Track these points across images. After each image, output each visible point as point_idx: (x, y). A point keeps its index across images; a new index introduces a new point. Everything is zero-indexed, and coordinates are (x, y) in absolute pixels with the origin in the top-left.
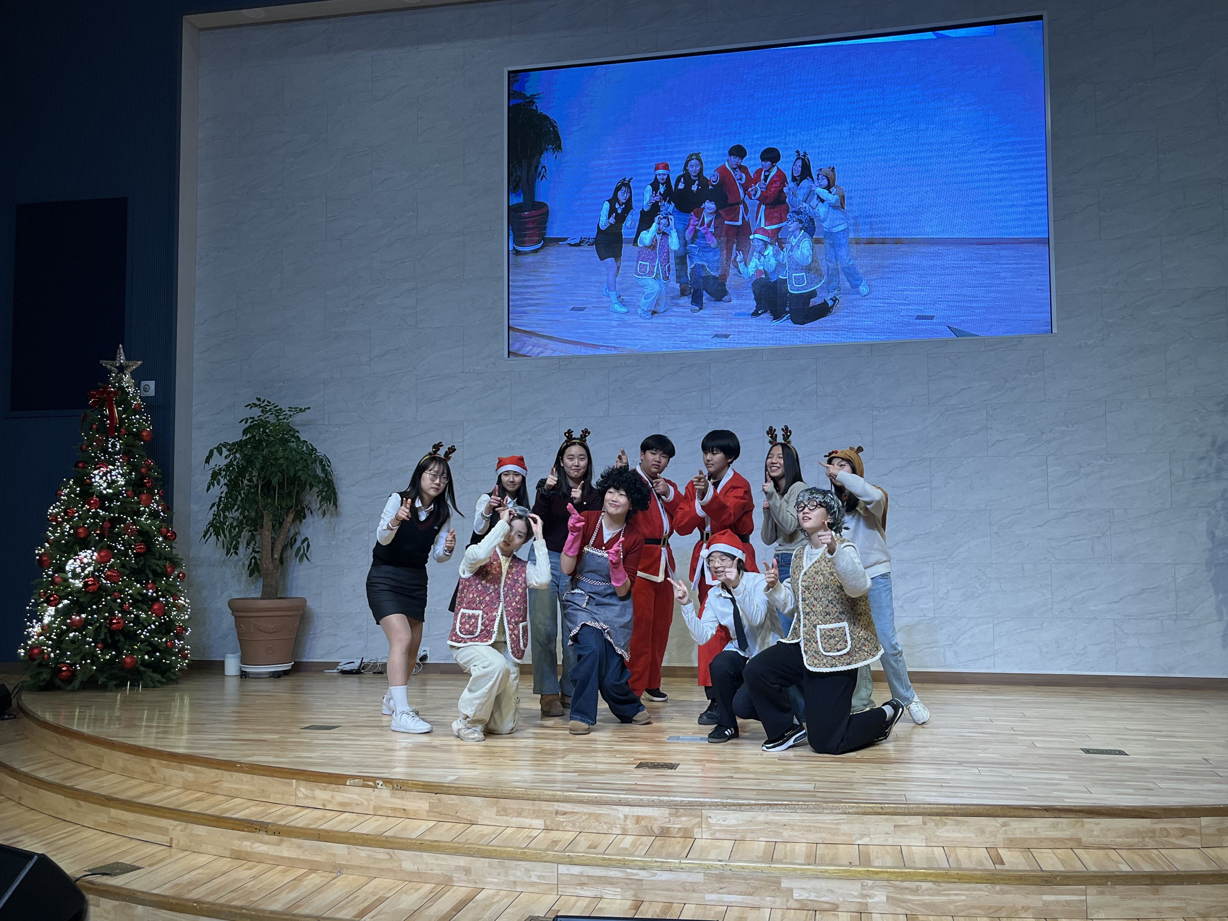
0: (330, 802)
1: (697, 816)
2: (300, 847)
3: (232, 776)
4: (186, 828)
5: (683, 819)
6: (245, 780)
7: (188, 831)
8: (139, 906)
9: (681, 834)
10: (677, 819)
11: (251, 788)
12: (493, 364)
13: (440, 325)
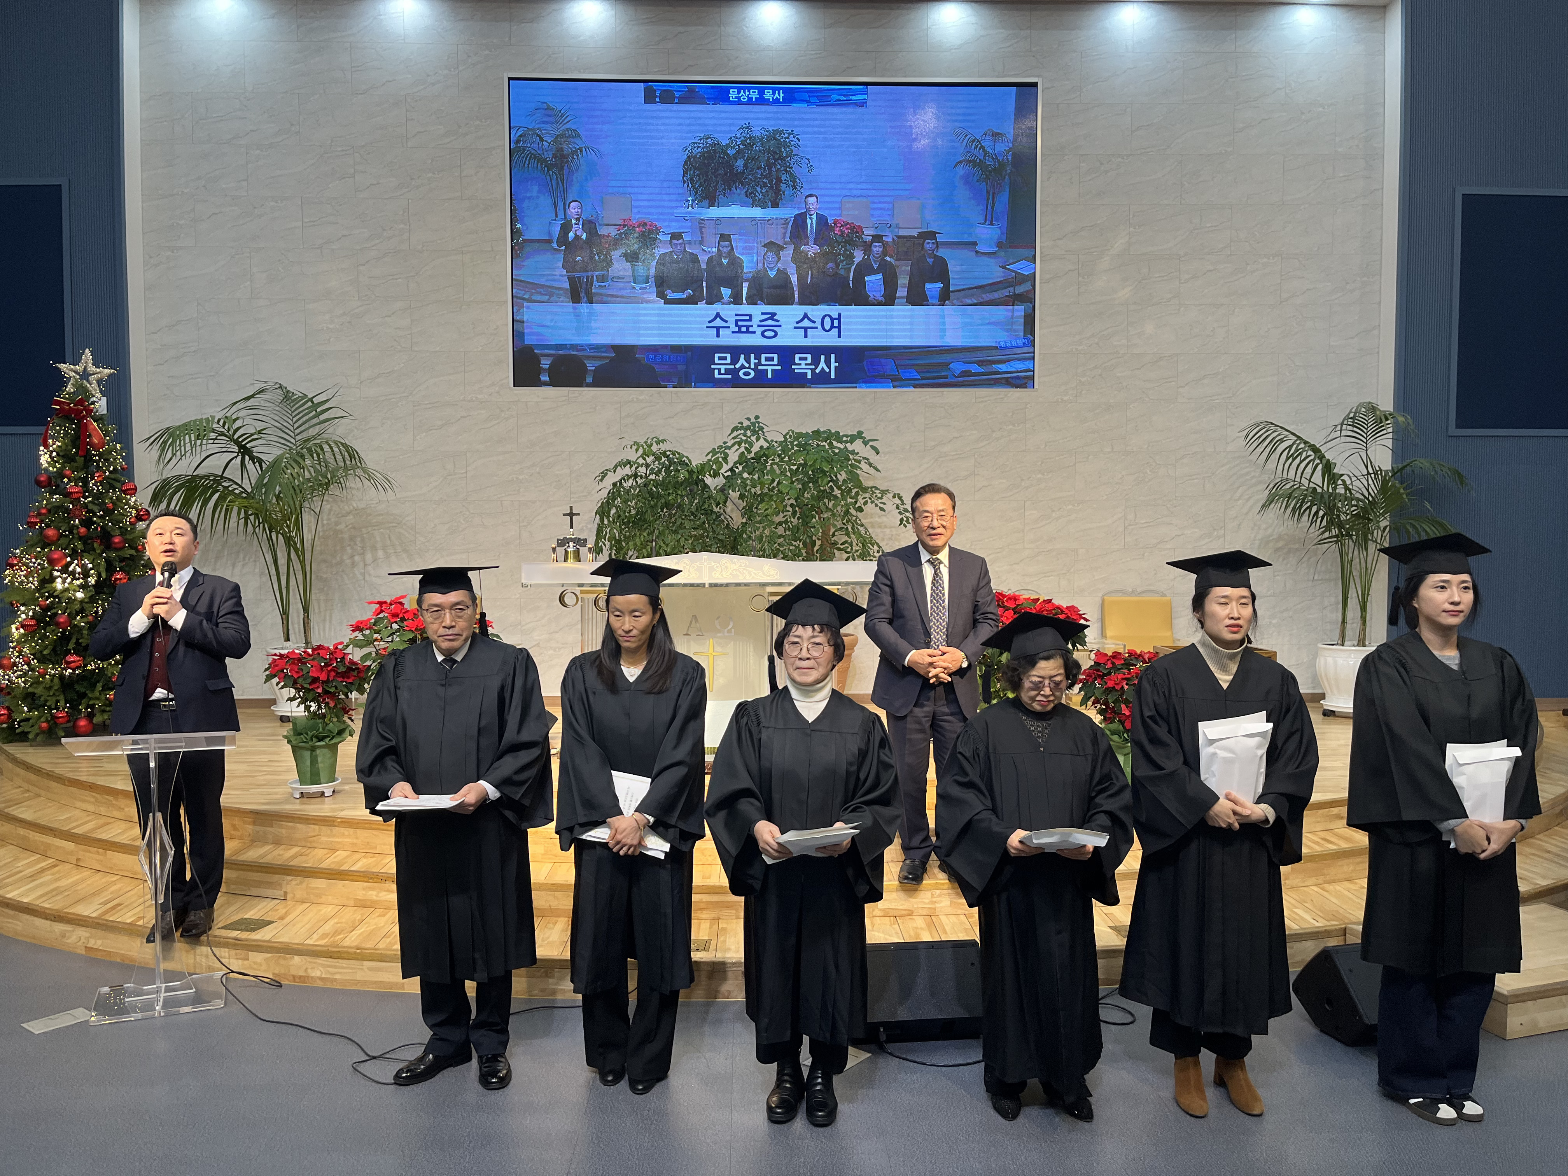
3: (331, 830)
4: (301, 883)
6: (346, 833)
7: (304, 885)
8: (296, 957)
11: (355, 841)
12: (498, 392)
13: (438, 349)
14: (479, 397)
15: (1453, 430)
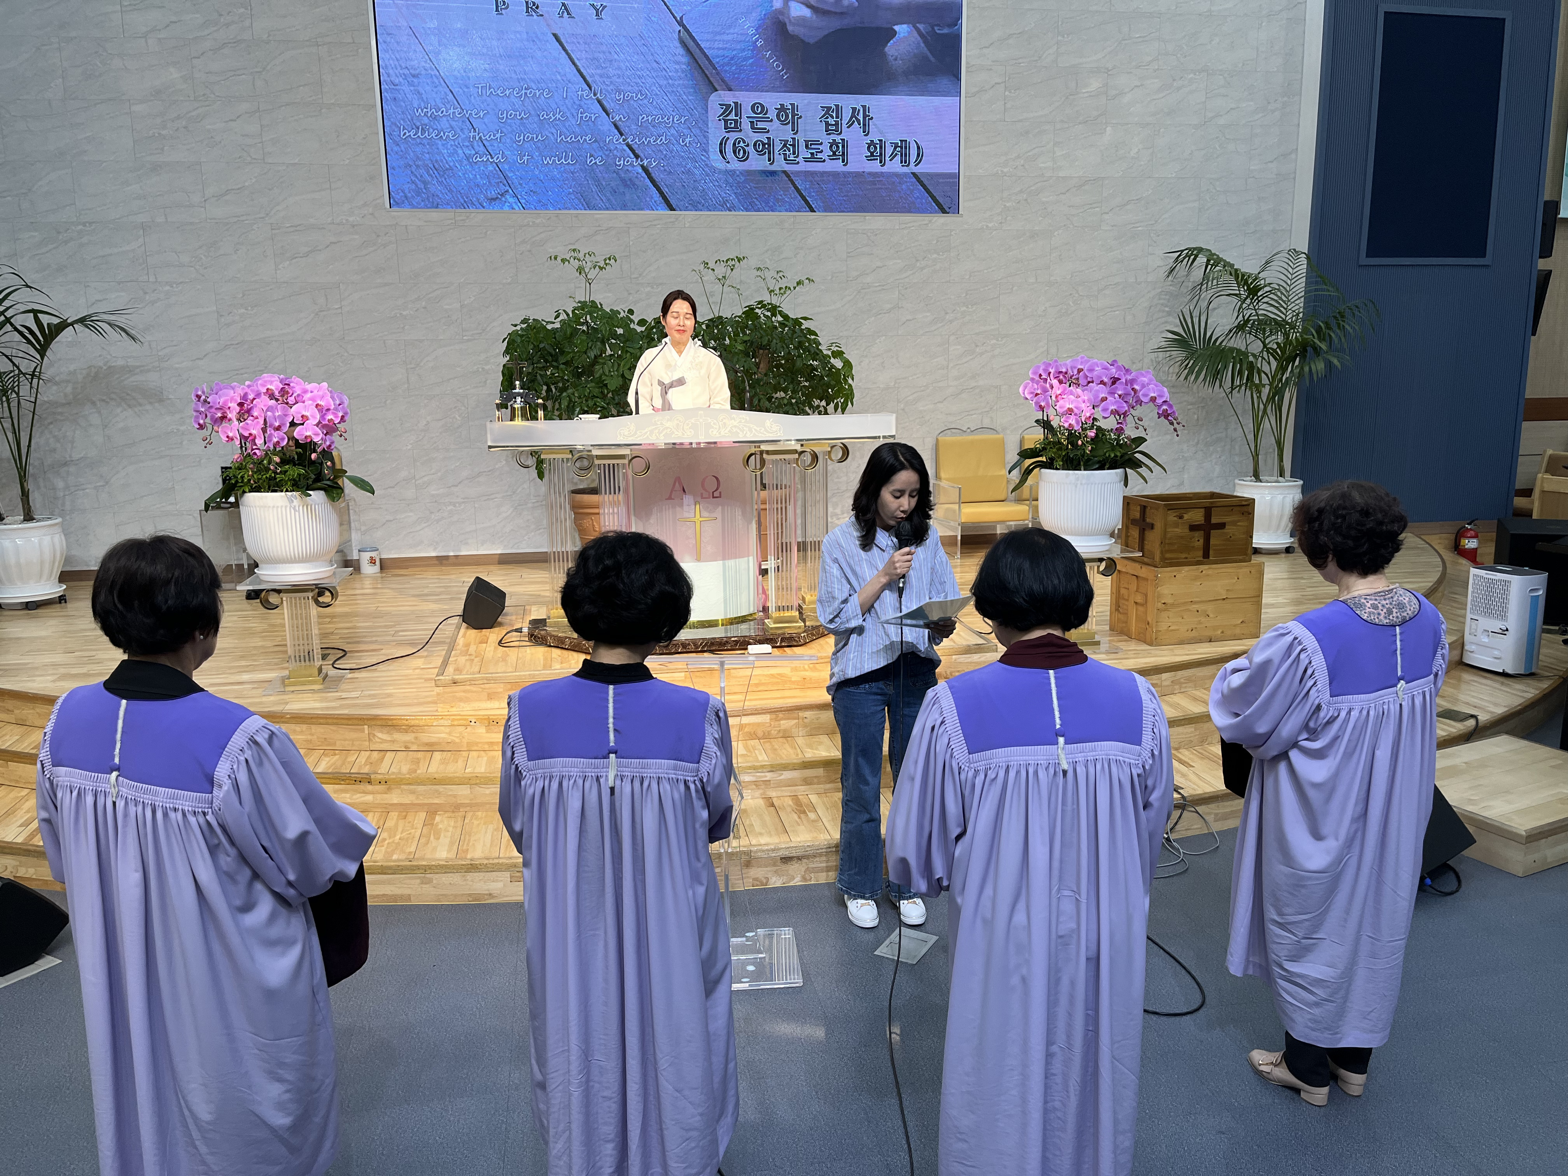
0: (413, 743)
1: (794, 719)
2: (413, 792)
5: (782, 722)
9: (781, 735)
10: (777, 723)
12: (372, 214)
13: (296, 161)
14: (351, 219)
15: (1364, 260)
